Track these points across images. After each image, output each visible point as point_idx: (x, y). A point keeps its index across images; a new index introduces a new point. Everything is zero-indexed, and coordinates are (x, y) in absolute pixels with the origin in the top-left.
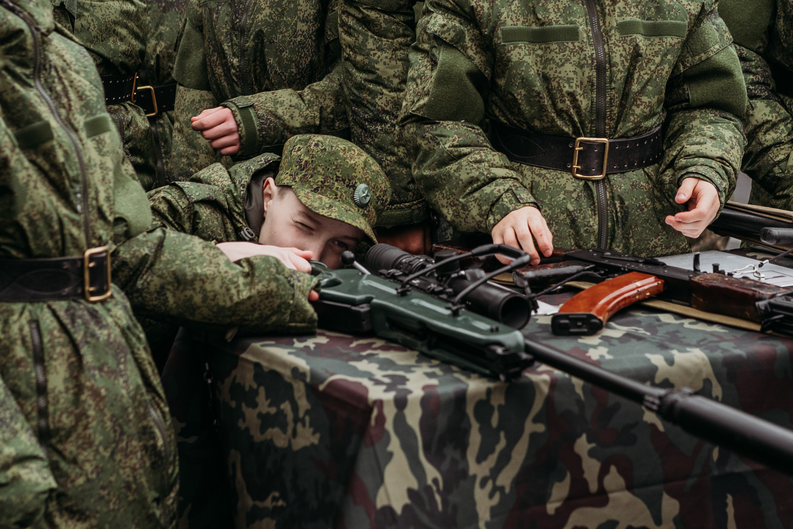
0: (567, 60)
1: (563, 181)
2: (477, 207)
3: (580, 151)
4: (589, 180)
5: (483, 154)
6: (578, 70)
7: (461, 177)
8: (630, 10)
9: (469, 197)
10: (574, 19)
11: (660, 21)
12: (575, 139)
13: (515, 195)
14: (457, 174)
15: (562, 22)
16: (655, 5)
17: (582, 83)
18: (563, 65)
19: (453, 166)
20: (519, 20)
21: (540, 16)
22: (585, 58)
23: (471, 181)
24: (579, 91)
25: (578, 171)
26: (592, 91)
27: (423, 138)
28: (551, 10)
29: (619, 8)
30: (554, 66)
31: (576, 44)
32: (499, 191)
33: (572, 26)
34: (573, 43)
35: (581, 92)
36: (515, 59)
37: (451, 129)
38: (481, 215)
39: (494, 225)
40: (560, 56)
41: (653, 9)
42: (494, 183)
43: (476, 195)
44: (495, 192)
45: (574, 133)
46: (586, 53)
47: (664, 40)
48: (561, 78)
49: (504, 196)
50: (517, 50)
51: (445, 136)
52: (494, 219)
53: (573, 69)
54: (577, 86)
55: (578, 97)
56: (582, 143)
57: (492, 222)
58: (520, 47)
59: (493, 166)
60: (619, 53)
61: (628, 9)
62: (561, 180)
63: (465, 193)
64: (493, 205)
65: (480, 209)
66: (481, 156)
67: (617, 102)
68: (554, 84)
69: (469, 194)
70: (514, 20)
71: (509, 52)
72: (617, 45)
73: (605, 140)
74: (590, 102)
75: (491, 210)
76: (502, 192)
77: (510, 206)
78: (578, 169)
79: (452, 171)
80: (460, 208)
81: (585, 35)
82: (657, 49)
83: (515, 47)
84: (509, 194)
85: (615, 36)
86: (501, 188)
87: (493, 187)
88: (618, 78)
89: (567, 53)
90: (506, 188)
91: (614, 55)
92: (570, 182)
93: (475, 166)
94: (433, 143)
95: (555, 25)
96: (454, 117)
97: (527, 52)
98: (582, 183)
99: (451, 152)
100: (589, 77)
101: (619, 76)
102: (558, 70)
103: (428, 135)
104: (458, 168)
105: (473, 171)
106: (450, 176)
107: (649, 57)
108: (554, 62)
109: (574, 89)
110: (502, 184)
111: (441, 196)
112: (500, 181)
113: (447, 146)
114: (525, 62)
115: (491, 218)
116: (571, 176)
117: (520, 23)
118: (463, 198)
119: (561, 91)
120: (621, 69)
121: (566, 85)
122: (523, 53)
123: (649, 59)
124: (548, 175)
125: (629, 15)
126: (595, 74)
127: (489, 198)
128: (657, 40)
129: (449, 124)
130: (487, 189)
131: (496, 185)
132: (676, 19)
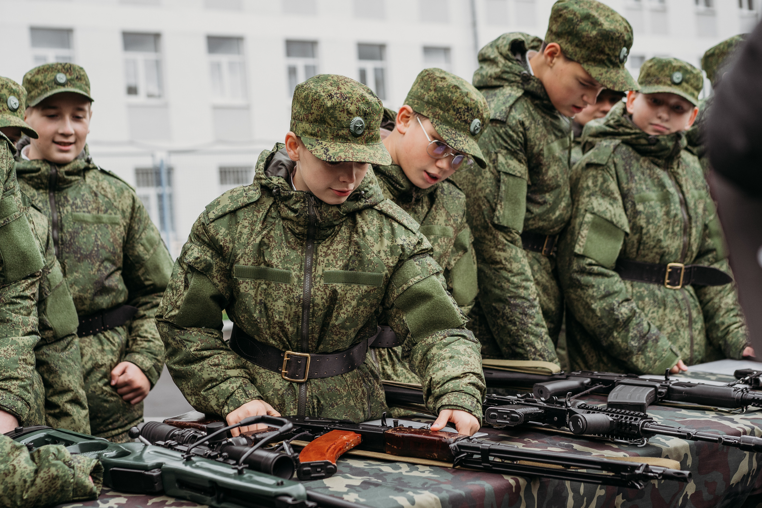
0: (280, 297)
1: (273, 381)
2: (216, 399)
3: (288, 360)
4: (294, 382)
5: (220, 359)
6: (288, 306)
7: (203, 376)
8: (336, 263)
9: (209, 391)
10: (289, 266)
11: (360, 272)
12: (285, 352)
13: (245, 391)
14: (200, 374)
15: (280, 267)
16: (359, 259)
17: (289, 315)
18: (276, 300)
19: (196, 367)
20: (250, 261)
21: (266, 259)
22: (293, 298)
23: (212, 380)
24: (287, 321)
25: (286, 374)
26: (298, 321)
27: (174, 339)
28: (274, 256)
29: (328, 260)
30: (271, 299)
31: (288, 286)
32: (233, 388)
33: (287, 271)
34: (286, 285)
35: (289, 322)
36: (242, 291)
37: (196, 335)
38: (218, 406)
39: (228, 414)
40: (276, 293)
41: (357, 262)
42: (229, 381)
43: (215, 390)
44: (230, 388)
45: (284, 347)
46: (294, 294)
47: (361, 287)
48: (274, 310)
49: (236, 392)
50: (245, 284)
51: (191, 341)
52: (229, 409)
53: (283, 304)
54: (285, 317)
55: (286, 326)
56: (288, 355)
57: (226, 411)
58: (247, 283)
59: (228, 368)
60: (320, 297)
61: (334, 262)
62: (273, 379)
63: (206, 388)
64: (228, 398)
65: (218, 400)
66: (219, 360)
67: (317, 329)
68: (270, 313)
69: (209, 389)
70: (246, 260)
71: (239, 284)
72: (319, 290)
73: (308, 355)
74: (296, 330)
75: (226, 402)
76: (235, 388)
77: (241, 400)
78: (286, 373)
79: (196, 371)
80: (201, 399)
81: (296, 280)
82: (354, 294)
83: (243, 282)
84: (240, 390)
85: (320, 282)
86: (234, 385)
87: (228, 385)
88: (319, 314)
89: (281, 291)
90: (238, 385)
91: (316, 297)
92: (278, 382)
93: (214, 368)
94: (180, 345)
95: (275, 269)
96: (197, 325)
97: (252, 287)
98: (287, 384)
99: (196, 355)
100: (295, 312)
101: (320, 313)
102: (274, 303)
103: (177, 338)
104: (201, 369)
105: (213, 373)
106: (194, 375)
107: (348, 299)
108: (271, 297)
109: (283, 319)
110: (235, 382)
111: (186, 387)
112: (233, 379)
113: (192, 350)
114: (249, 294)
115: (226, 408)
116: (280, 377)
117: (250, 264)
118: (204, 391)
119: (273, 319)
120: (322, 308)
121: (277, 316)
122: (249, 287)
123: (348, 301)
124: (264, 375)
125: (335, 267)
126: (301, 310)
127: (225, 393)
128: (356, 286)
129: (194, 331)
130: (223, 386)
131: (230, 383)
132: (373, 271)
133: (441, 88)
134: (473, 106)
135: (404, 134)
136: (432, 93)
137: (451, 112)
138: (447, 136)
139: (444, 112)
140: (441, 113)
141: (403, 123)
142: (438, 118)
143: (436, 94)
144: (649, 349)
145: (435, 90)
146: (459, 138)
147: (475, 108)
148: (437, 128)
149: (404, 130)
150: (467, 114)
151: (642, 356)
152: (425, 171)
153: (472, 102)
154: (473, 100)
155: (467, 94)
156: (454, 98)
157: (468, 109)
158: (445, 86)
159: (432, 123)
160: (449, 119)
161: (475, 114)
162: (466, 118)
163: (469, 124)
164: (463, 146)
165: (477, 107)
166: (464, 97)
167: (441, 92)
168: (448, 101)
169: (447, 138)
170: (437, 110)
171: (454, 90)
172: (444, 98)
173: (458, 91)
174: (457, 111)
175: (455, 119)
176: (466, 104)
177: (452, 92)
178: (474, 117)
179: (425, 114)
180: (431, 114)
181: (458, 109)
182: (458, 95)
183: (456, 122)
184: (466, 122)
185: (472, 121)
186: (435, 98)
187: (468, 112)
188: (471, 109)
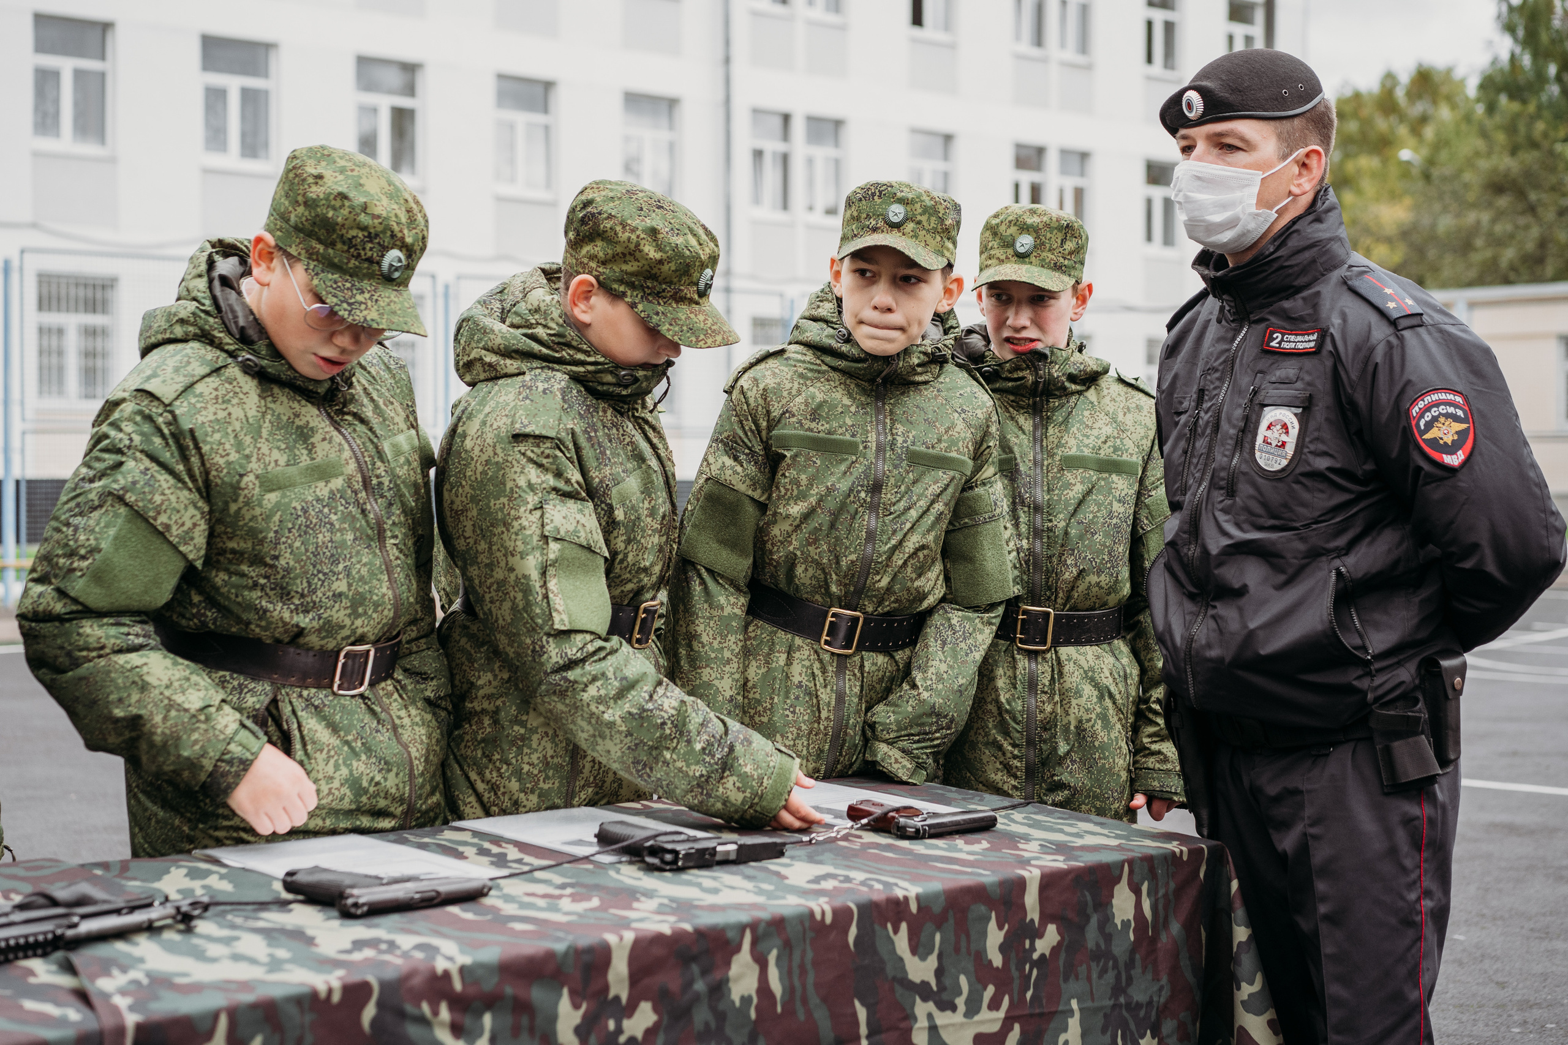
133: (314, 200)
134: (380, 228)
135: (268, 285)
136: (301, 209)
137: (339, 246)
138: (335, 296)
139: (327, 246)
140: (321, 248)
141: (264, 265)
142: (317, 260)
143: (307, 213)
144: (741, 761)
145: (305, 203)
146: (359, 298)
147: (384, 232)
148: (315, 282)
149: (267, 277)
150: (370, 245)
151: (732, 779)
152: (315, 354)
153: (376, 221)
154: (379, 217)
155: (365, 208)
156: (339, 219)
157: (371, 237)
158: (322, 196)
159: (306, 270)
160: (336, 260)
161: (387, 240)
162: (369, 254)
163: (379, 263)
164: (365, 313)
165: (387, 228)
166: (358, 215)
167: (315, 209)
168: (329, 226)
169: (335, 300)
170: (314, 243)
171: (338, 203)
172: (322, 221)
173: (347, 203)
174: (350, 243)
175: (349, 260)
176: (364, 228)
177: (334, 209)
178: (385, 249)
179: (293, 251)
180: (303, 252)
181: (350, 240)
182: (345, 212)
183: (351, 265)
184: (370, 260)
185: (383, 256)
186: (307, 220)
187: (371, 241)
188: (377, 235)
